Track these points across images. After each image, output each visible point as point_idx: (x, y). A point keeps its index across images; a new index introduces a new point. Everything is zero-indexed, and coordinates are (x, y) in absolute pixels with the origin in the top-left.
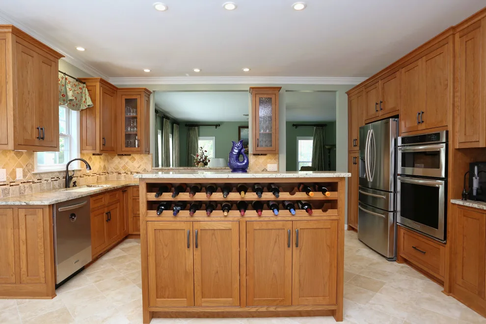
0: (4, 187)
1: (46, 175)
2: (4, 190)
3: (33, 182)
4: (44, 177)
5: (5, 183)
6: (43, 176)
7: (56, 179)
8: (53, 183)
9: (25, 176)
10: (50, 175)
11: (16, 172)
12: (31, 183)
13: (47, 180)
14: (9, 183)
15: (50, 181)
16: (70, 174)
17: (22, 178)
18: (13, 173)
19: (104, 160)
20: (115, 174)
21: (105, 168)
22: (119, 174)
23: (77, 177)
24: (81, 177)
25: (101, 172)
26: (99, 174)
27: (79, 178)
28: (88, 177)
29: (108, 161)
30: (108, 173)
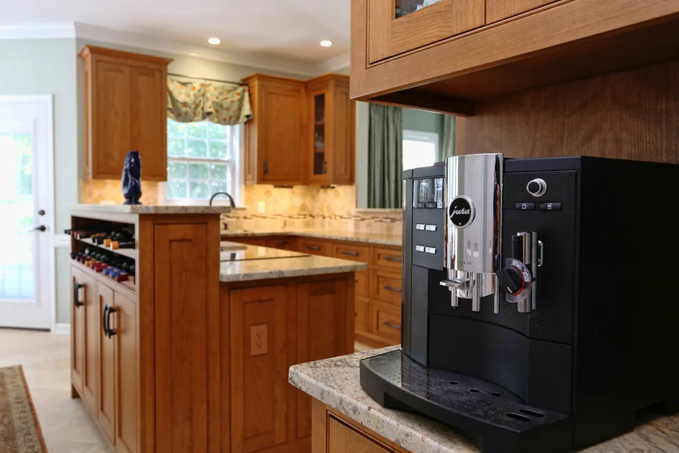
19: (304, 195)
20: (320, 218)
21: (304, 207)
22: (324, 218)
23: (238, 218)
24: (245, 218)
25: (294, 213)
26: (290, 217)
27: (241, 219)
28: (263, 219)
29: (313, 197)
30: (311, 216)
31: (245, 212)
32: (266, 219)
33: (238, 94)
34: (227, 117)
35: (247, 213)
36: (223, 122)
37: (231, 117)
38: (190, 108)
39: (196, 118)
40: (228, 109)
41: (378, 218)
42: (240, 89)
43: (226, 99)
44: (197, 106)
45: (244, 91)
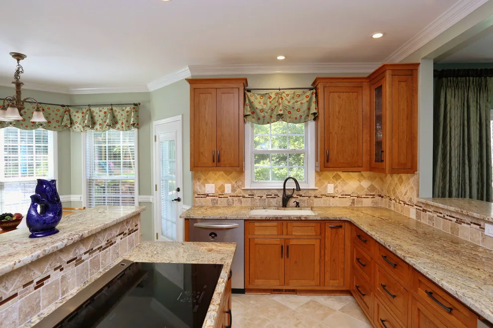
0: (213, 198)
1: (259, 192)
2: (212, 200)
3: (244, 197)
4: (257, 194)
5: (214, 195)
6: (255, 192)
7: (273, 196)
8: (269, 200)
9: (233, 190)
10: (265, 191)
11: (224, 187)
12: (241, 197)
13: (261, 197)
14: (218, 195)
15: (264, 197)
16: (288, 193)
17: (230, 192)
18: (222, 188)
19: (371, 178)
20: (388, 199)
21: (372, 188)
22: (390, 199)
23: (309, 197)
24: (316, 197)
25: (362, 194)
26: (358, 197)
27: (312, 198)
28: (332, 199)
29: (382, 179)
30: (380, 196)
31: (317, 192)
32: (335, 198)
33: (307, 97)
34: (298, 117)
35: (317, 193)
36: (295, 120)
37: (301, 116)
38: (267, 113)
39: (272, 120)
40: (298, 110)
41: (441, 213)
42: (309, 93)
43: (297, 102)
44: (272, 110)
45: (312, 93)
